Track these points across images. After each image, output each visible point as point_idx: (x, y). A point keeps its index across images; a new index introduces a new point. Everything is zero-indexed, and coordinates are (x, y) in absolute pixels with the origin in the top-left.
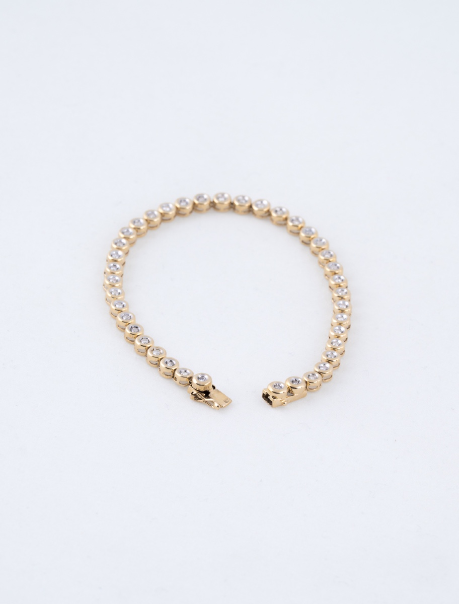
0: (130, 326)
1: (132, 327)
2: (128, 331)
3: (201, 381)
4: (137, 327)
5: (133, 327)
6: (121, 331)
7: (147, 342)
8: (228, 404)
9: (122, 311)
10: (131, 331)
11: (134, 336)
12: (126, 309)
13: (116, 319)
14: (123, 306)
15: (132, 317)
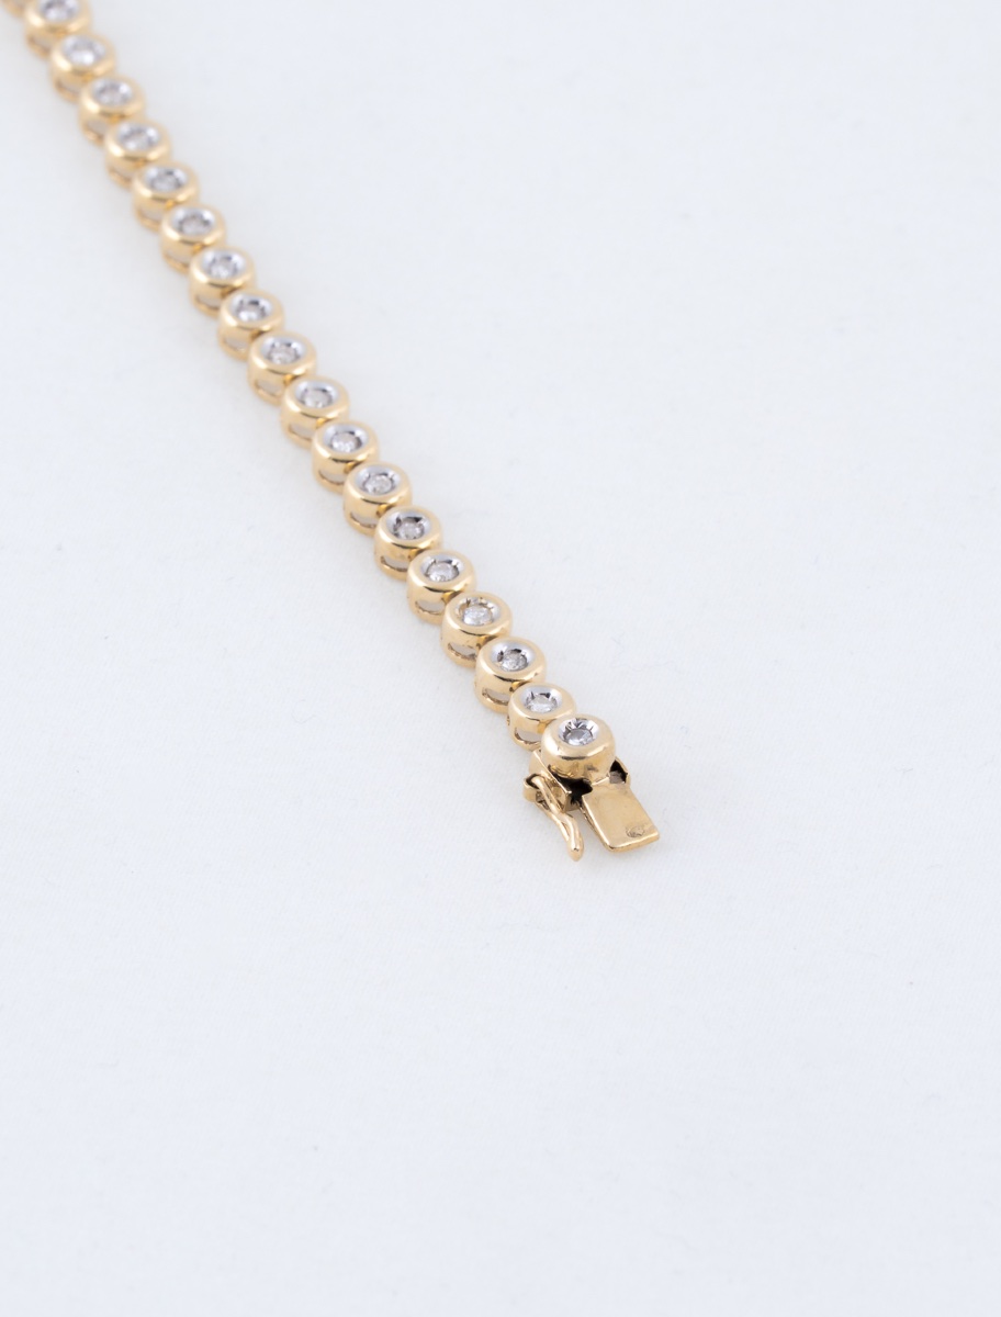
0: (393, 516)
1: (398, 521)
2: (385, 537)
3: (574, 742)
4: (417, 520)
5: (402, 518)
6: (366, 534)
7: (450, 573)
8: (639, 846)
9: (358, 464)
10: (397, 535)
11: (406, 553)
12: (371, 451)
13: (341, 493)
14: (359, 443)
15: (396, 478)
